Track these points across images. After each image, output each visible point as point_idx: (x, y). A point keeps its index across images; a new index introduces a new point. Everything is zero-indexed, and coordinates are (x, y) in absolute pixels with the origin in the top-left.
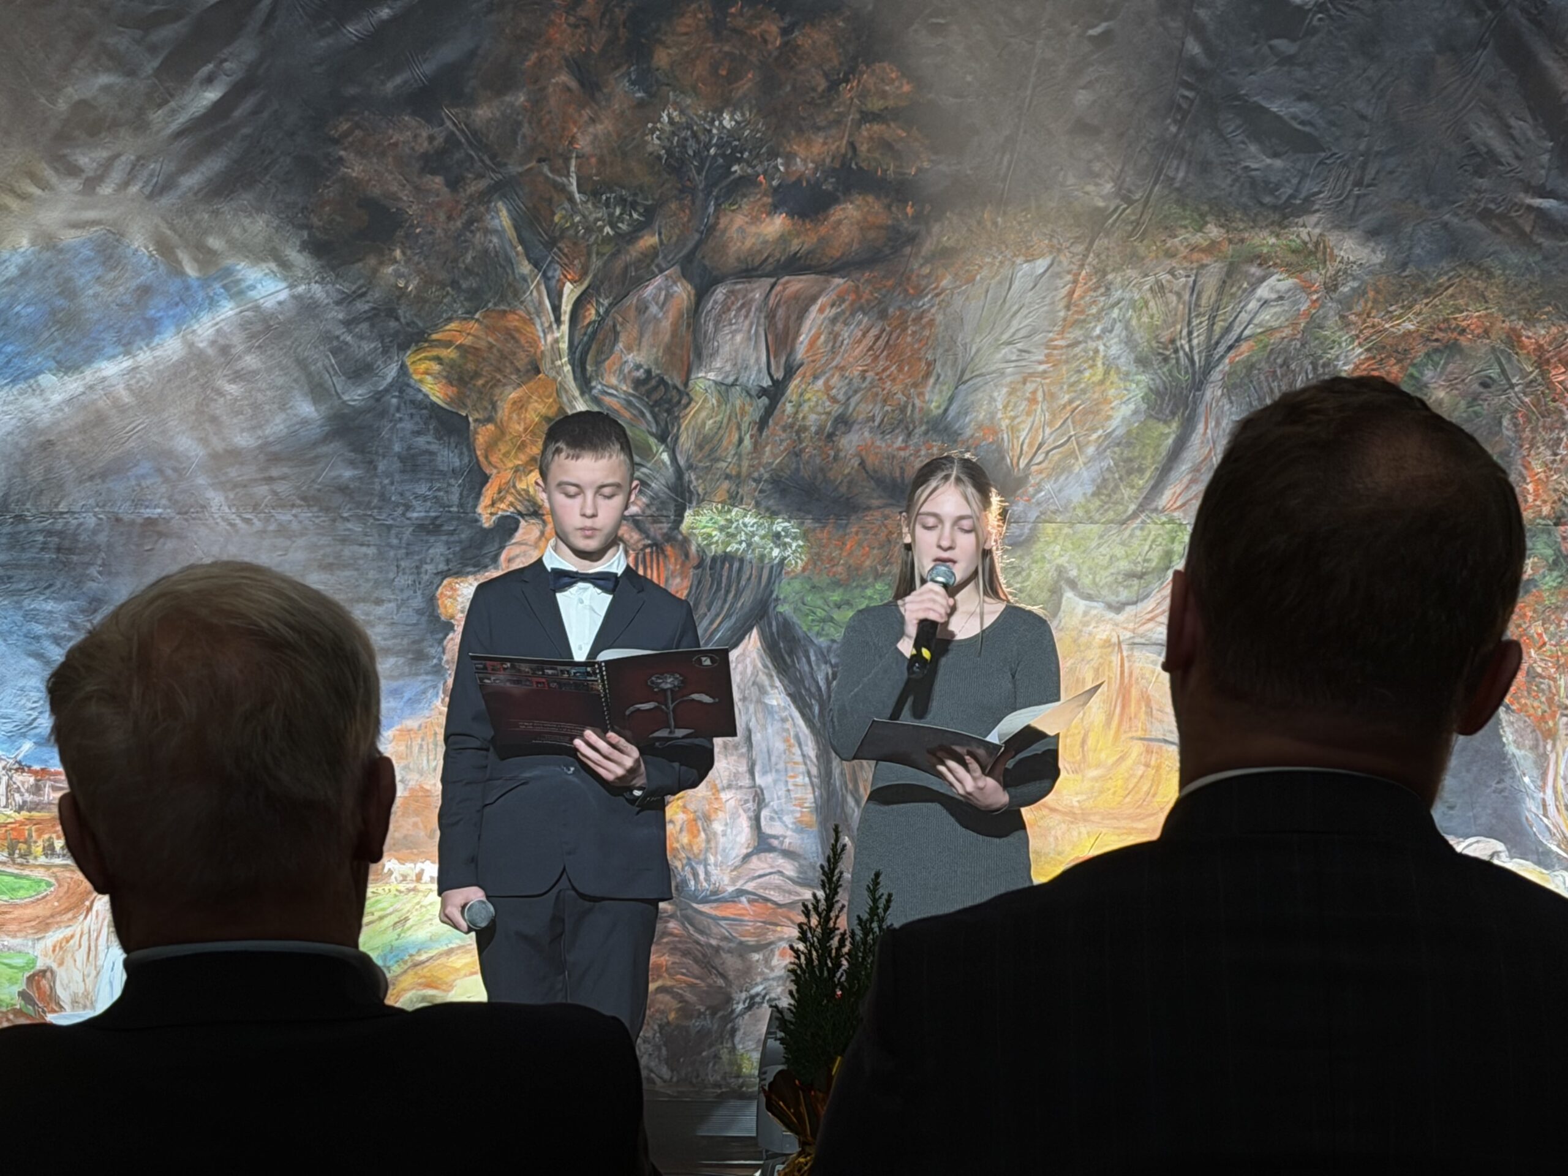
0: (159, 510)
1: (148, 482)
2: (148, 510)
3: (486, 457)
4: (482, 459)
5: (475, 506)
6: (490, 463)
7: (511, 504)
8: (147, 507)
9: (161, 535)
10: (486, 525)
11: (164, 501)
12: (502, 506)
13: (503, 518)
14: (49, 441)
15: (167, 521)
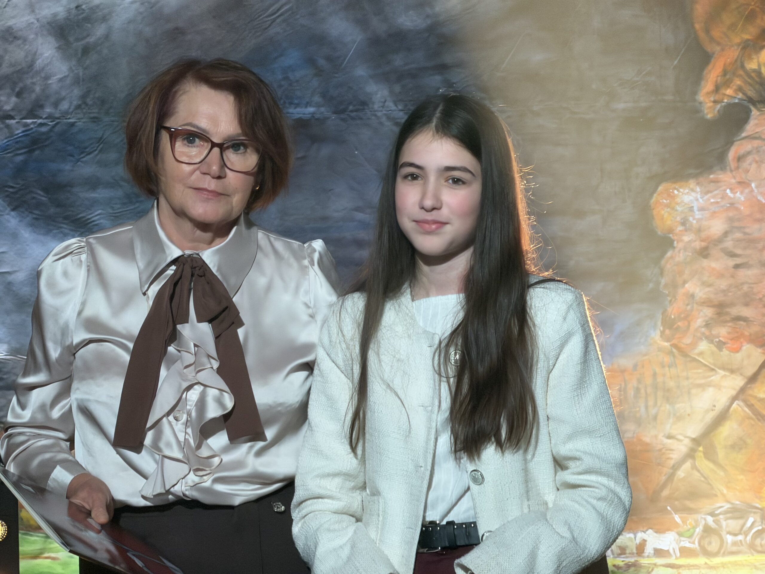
0: (311, 110)
1: (299, 74)
2: (298, 110)
3: (707, 31)
4: (702, 35)
5: (695, 93)
6: (712, 39)
7: (740, 89)
8: (297, 105)
9: (315, 139)
10: (709, 116)
11: (317, 99)
12: (729, 92)
13: (730, 106)
14: (177, 29)
15: (322, 121)
